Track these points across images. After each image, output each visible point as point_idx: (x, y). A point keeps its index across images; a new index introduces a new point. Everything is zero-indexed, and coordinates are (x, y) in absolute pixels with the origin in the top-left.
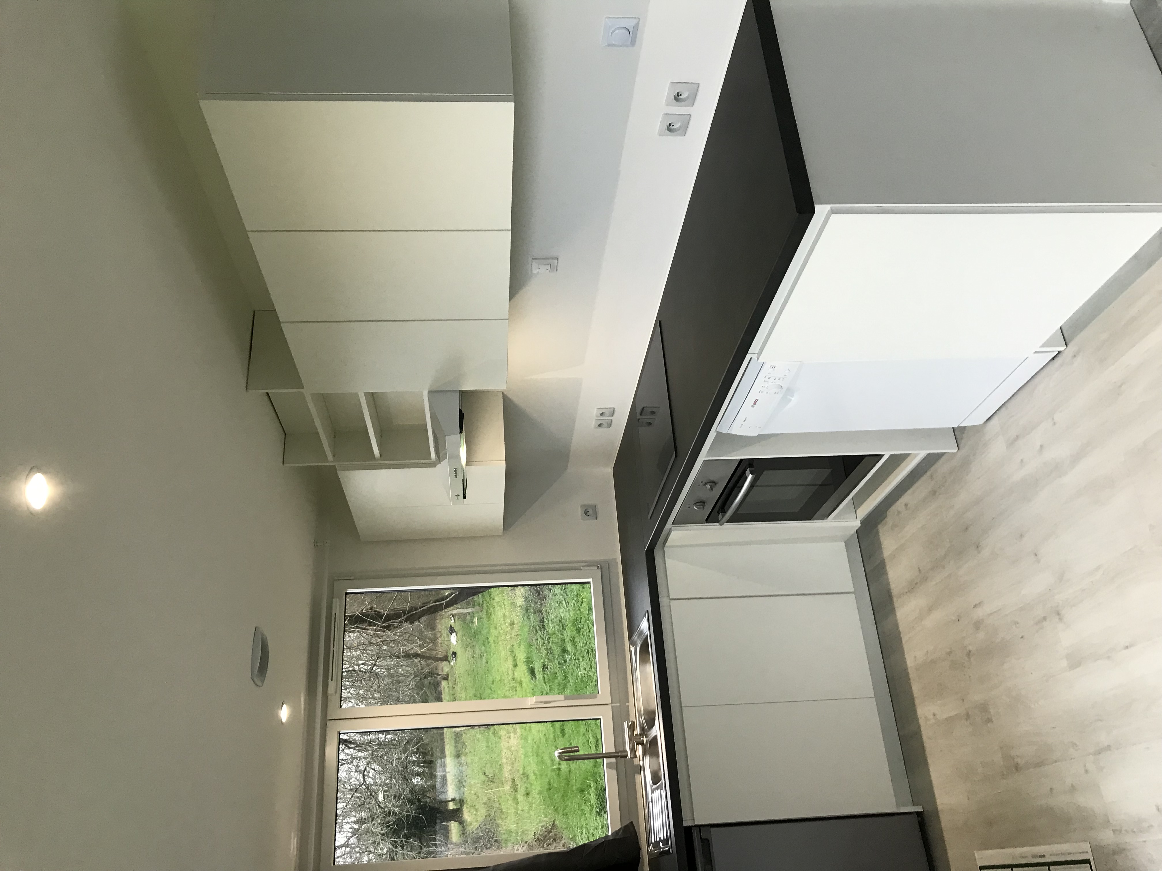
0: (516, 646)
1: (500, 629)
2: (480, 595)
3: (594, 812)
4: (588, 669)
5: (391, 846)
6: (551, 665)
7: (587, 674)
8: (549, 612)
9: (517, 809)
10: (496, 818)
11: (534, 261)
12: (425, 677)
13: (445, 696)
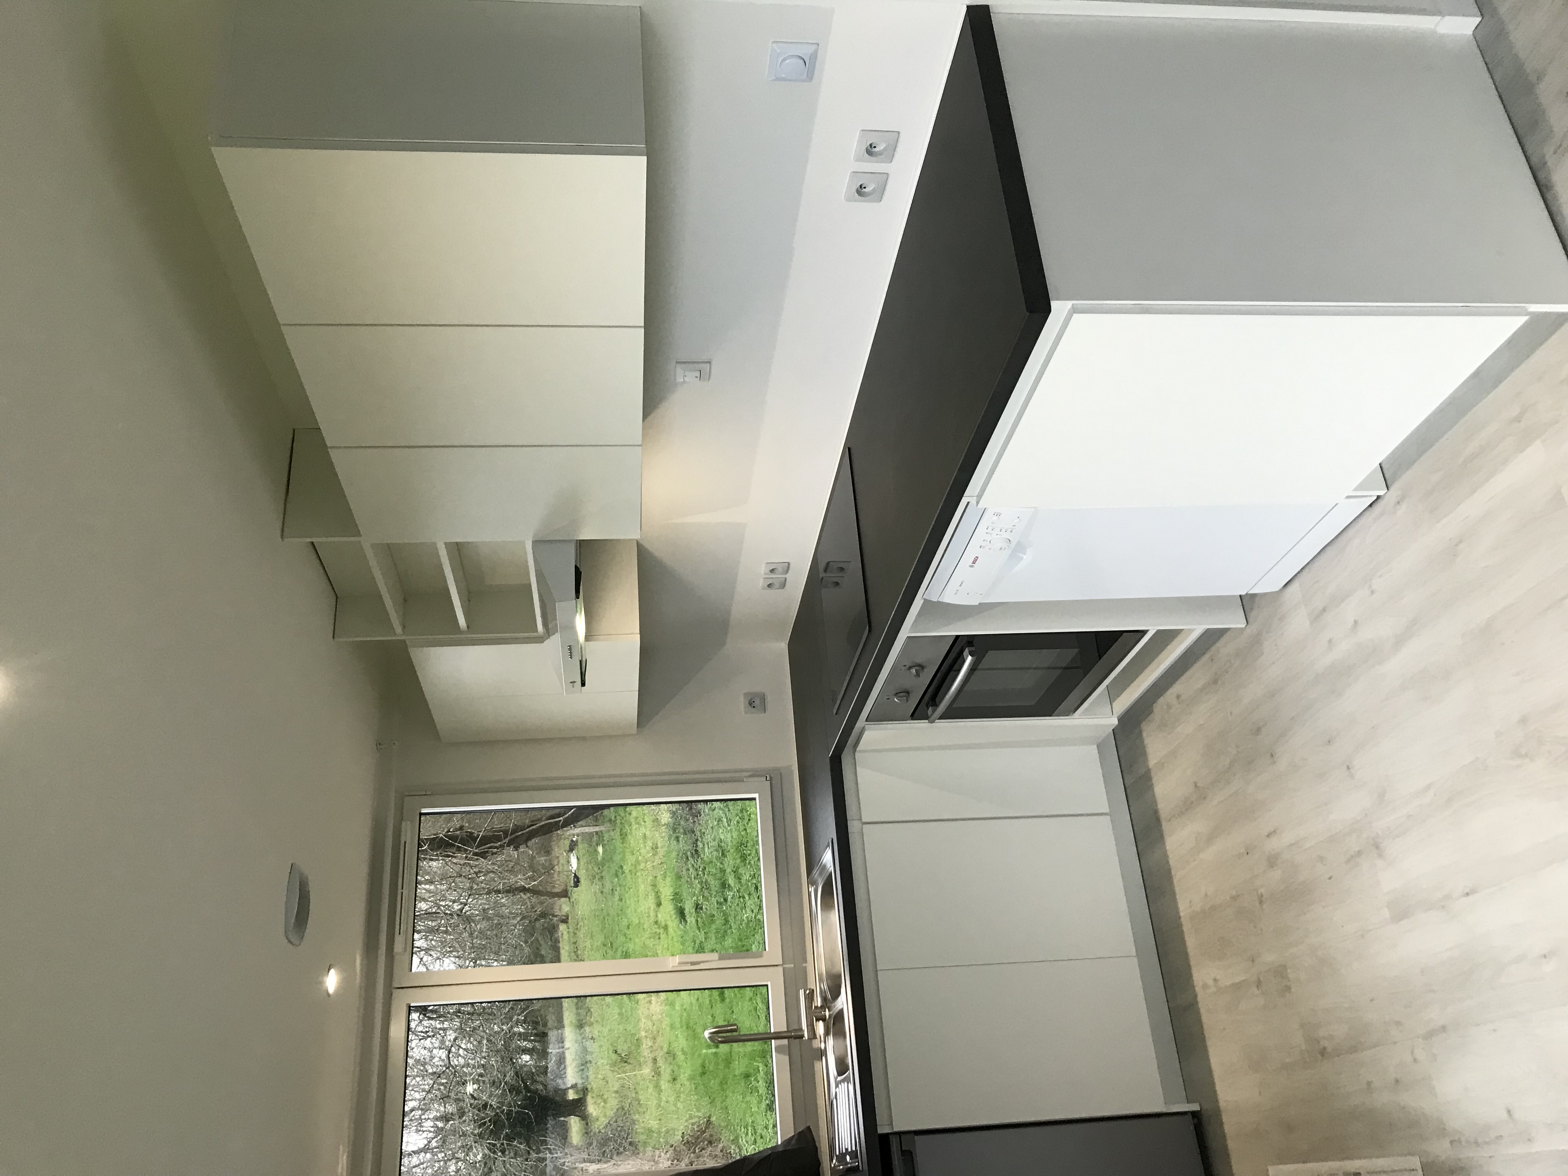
0: (660, 878)
1: (639, 854)
3: (763, 1106)
4: (756, 911)
5: (487, 1151)
6: (707, 905)
7: (755, 917)
8: (704, 833)
9: (660, 1100)
10: (632, 1112)
11: (678, 365)
12: (536, 920)
13: (565, 949)
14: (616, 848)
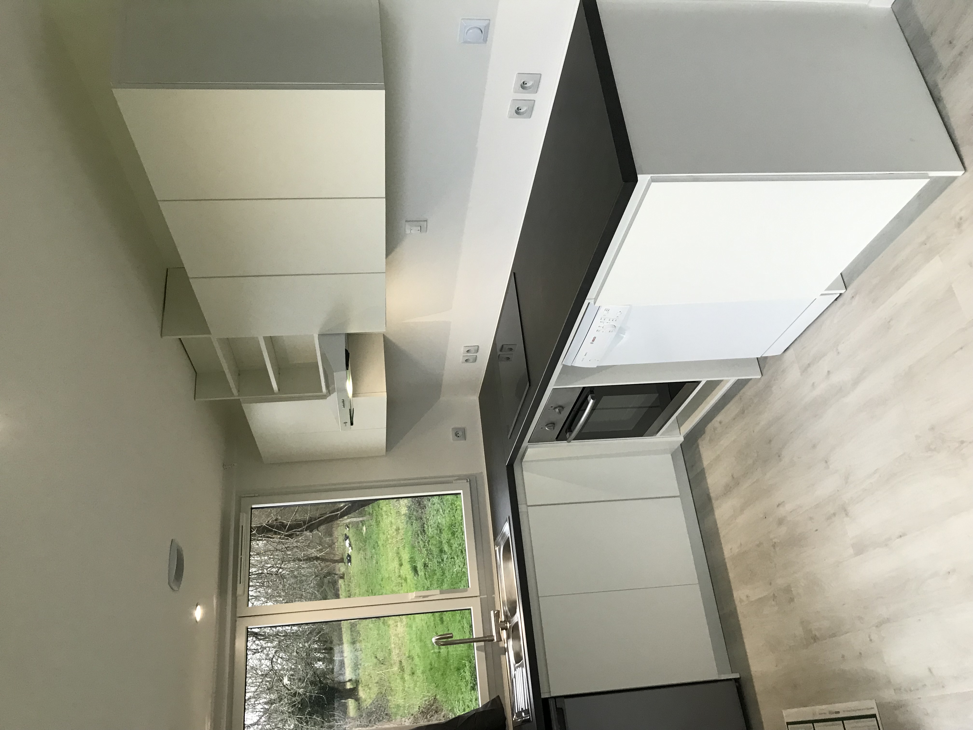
0: (401, 548)
1: (388, 534)
2: (370, 506)
3: (469, 687)
4: (462, 566)
5: (296, 723)
6: (431, 564)
7: (461, 570)
8: (428, 519)
9: (404, 687)
10: (387, 695)
11: (407, 223)
12: (324, 577)
13: (342, 592)
14: (373, 531)
